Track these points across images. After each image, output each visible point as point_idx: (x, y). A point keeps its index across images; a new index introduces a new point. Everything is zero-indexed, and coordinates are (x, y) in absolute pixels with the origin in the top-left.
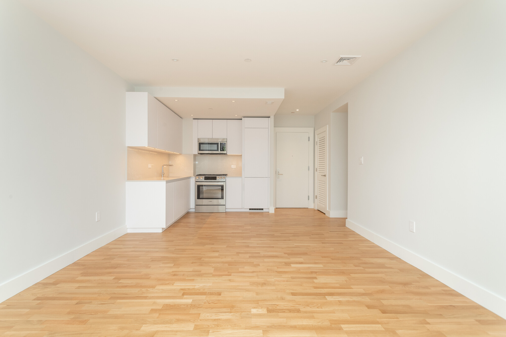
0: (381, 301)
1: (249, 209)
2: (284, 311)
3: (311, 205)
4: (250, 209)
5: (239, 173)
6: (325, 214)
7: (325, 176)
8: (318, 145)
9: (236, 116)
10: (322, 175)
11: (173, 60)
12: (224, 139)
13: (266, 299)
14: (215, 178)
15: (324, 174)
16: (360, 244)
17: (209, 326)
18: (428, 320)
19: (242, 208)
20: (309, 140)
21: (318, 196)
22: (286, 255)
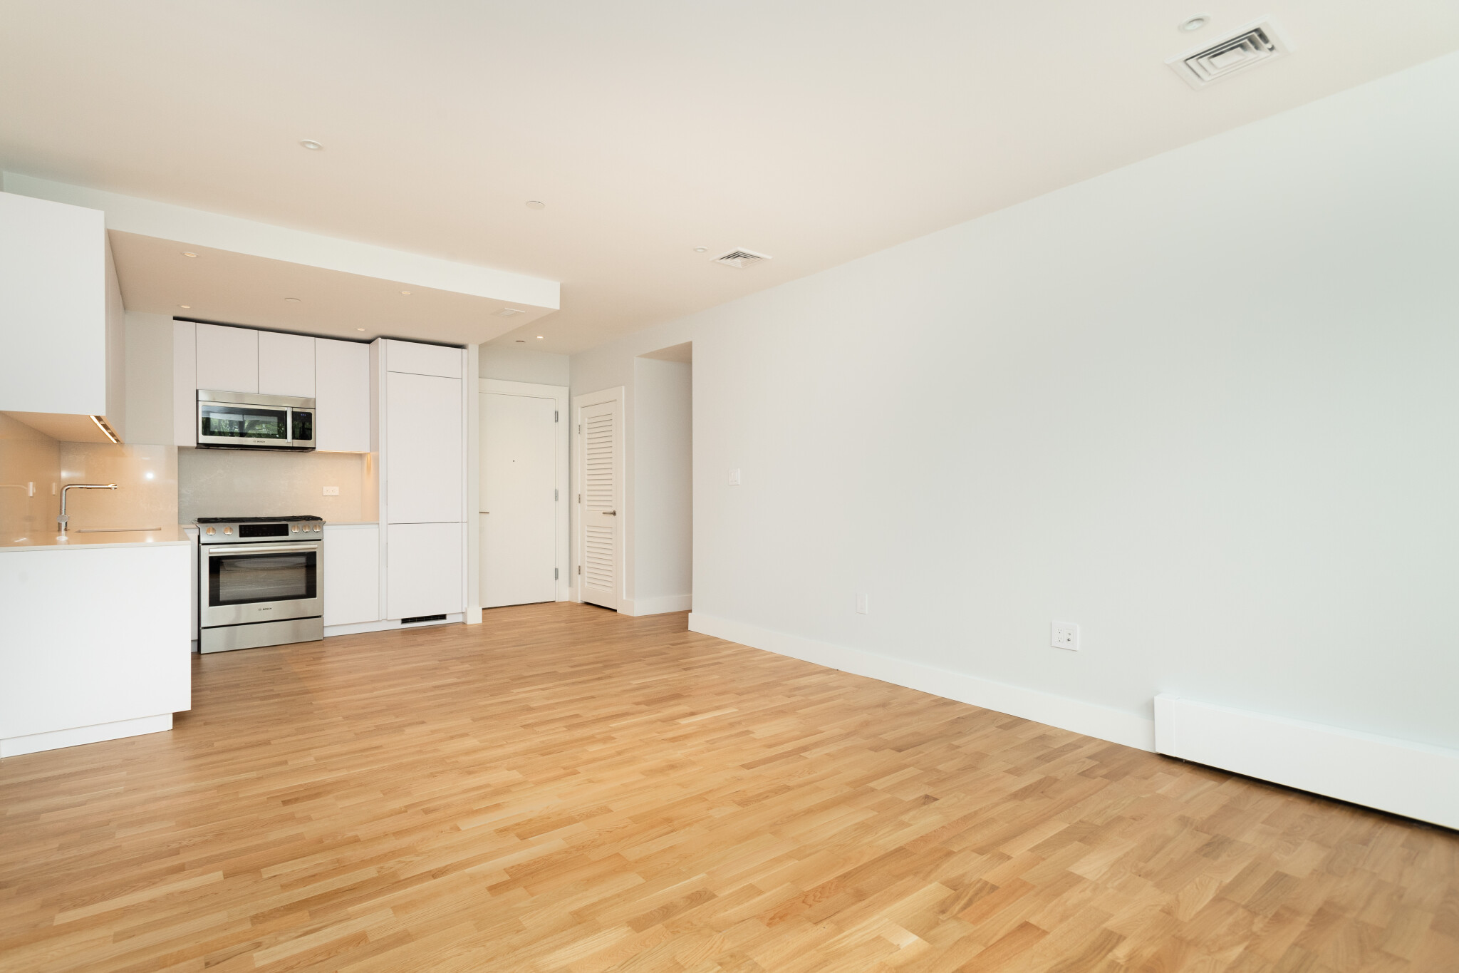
0: (880, 736)
1: (400, 621)
2: (766, 795)
3: (562, 593)
4: (405, 621)
5: (370, 514)
6: (616, 611)
7: (614, 513)
8: (586, 435)
9: (362, 333)
10: (604, 513)
11: (303, 144)
12: (308, 400)
13: (711, 789)
14: (283, 530)
15: (611, 510)
16: (752, 659)
17: (668, 864)
18: (956, 743)
19: (379, 621)
20: (557, 420)
21: (586, 568)
22: (643, 707)
